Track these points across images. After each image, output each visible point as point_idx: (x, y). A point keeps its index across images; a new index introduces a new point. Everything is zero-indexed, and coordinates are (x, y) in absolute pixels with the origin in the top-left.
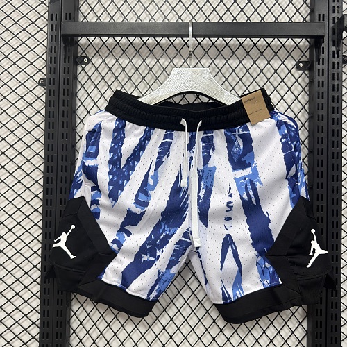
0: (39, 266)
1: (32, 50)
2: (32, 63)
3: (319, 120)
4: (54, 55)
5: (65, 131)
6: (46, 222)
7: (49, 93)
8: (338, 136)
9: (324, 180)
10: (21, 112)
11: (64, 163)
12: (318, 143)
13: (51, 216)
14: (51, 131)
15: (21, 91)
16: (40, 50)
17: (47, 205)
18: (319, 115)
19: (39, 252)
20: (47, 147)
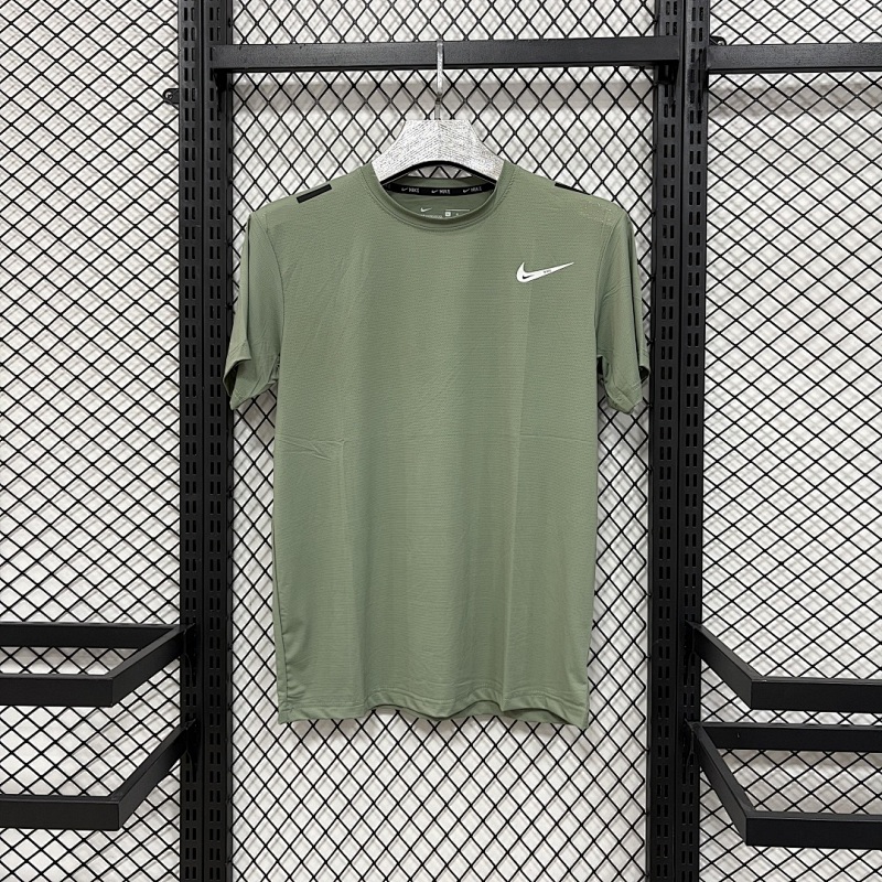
0: (176, 428)
1: (150, 35)
2: (150, 61)
3: (666, 156)
4: (191, 45)
5: (216, 184)
6: (187, 347)
7: (185, 116)
8: (699, 183)
9: (675, 262)
10: (135, 151)
11: (215, 243)
12: (665, 196)
13: (194, 336)
14: (190, 184)
15: (133, 112)
16: (165, 36)
17: (187, 316)
18: (666, 147)
19: (176, 403)
20: (185, 214)
